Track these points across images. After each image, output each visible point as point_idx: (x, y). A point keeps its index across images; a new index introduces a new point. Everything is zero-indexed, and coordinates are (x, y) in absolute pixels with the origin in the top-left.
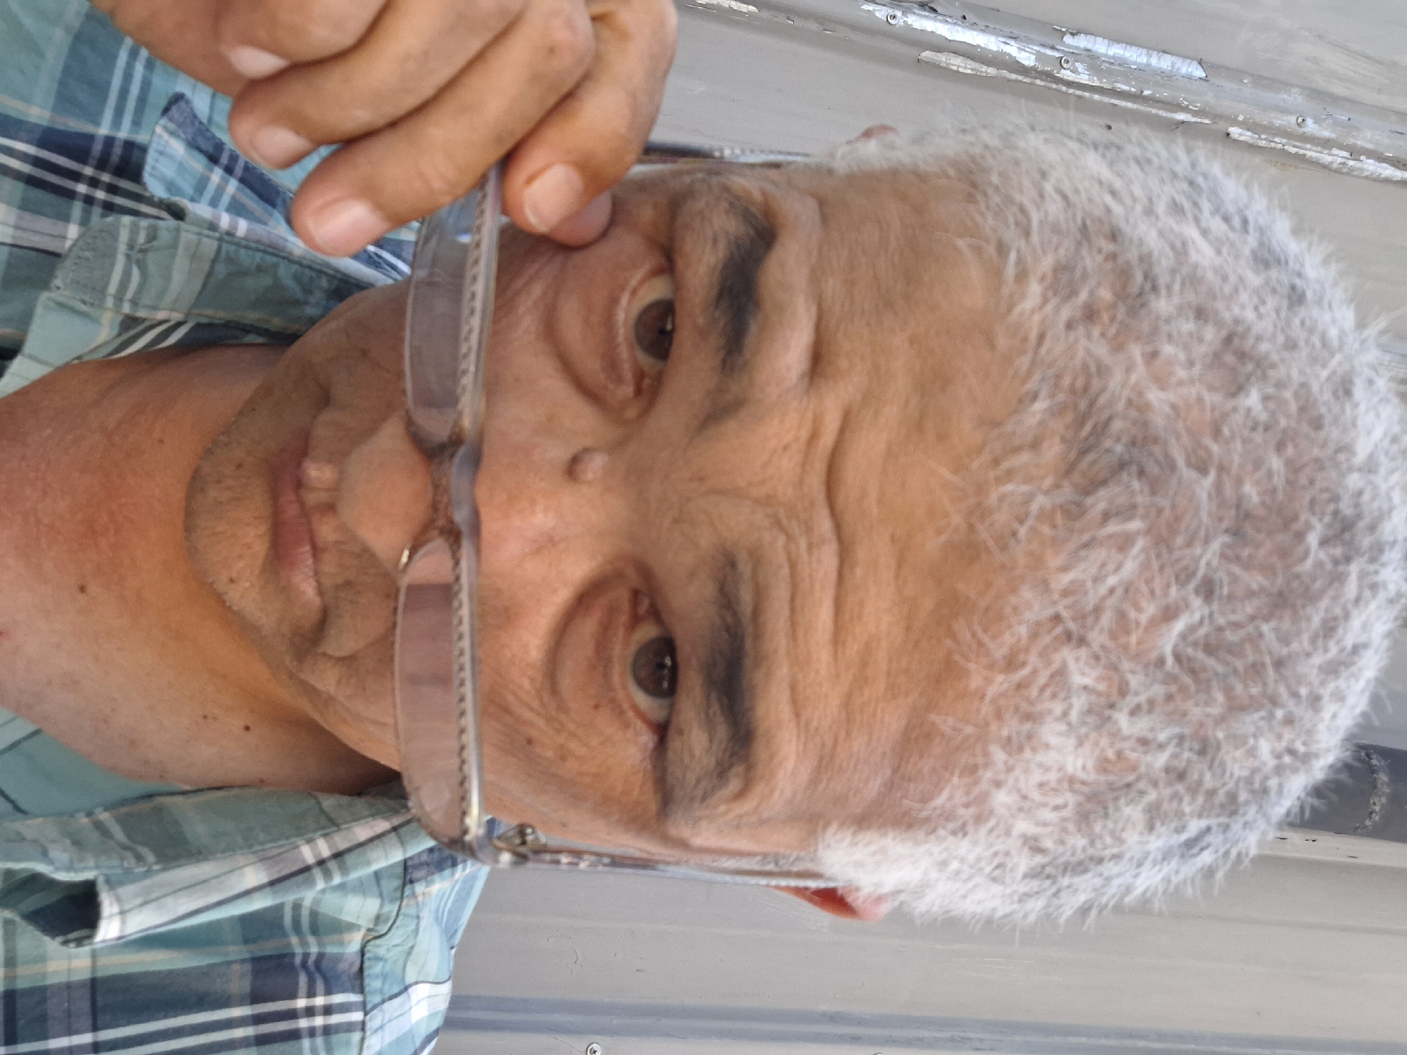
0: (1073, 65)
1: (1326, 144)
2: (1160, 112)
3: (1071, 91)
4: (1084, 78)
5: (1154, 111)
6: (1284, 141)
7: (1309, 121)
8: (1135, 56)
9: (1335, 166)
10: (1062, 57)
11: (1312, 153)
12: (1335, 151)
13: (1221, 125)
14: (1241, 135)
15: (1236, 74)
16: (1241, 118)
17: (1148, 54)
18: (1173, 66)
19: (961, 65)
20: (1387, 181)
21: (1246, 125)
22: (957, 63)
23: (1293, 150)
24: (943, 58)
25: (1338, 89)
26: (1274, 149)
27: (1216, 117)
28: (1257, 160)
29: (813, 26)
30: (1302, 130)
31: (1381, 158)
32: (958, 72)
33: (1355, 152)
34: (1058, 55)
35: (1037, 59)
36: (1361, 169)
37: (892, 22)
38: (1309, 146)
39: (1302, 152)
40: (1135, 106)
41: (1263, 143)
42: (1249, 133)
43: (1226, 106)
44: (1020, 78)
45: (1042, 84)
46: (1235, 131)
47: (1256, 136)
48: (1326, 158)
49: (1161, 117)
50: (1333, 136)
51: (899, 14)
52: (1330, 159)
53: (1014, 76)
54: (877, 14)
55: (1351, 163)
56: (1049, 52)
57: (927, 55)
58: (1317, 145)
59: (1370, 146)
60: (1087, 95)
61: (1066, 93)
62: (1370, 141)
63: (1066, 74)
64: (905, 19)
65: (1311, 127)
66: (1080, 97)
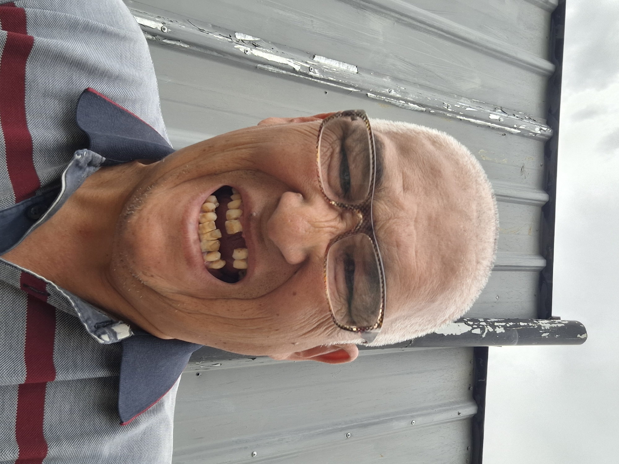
0: (314, 70)
1: (398, 99)
2: (344, 88)
3: (313, 79)
4: (318, 75)
5: (342, 87)
6: (384, 98)
7: (393, 91)
8: (334, 64)
9: (400, 106)
10: (310, 67)
11: (393, 101)
12: (401, 101)
13: (364, 92)
14: (370, 96)
15: (368, 71)
16: (371, 90)
17: (339, 63)
18: (347, 68)
19: (273, 69)
20: (417, 111)
21: (372, 92)
22: (271, 68)
23: (387, 101)
24: (266, 67)
25: (401, 76)
26: (382, 100)
27: (362, 89)
28: (376, 104)
29: (215, 54)
30: (390, 94)
31: (414, 103)
32: (271, 72)
33: (407, 101)
34: (308, 66)
35: (301, 68)
36: (408, 107)
37: (247, 53)
38: (392, 99)
39: (390, 101)
40: (335, 85)
41: (378, 98)
42: (373, 95)
43: (366, 86)
44: (294, 75)
45: (303, 77)
46: (369, 94)
47: (376, 96)
48: (397, 103)
49: (344, 89)
50: (400, 96)
51: (249, 49)
52: (399, 104)
53: (292, 74)
54: (240, 49)
55: (406, 105)
56: (305, 65)
57: (259, 65)
58: (395, 99)
59: (412, 100)
60: (319, 81)
61: (311, 81)
62: (412, 98)
63: (311, 73)
64: (251, 51)
65: (393, 93)
66: (316, 82)
